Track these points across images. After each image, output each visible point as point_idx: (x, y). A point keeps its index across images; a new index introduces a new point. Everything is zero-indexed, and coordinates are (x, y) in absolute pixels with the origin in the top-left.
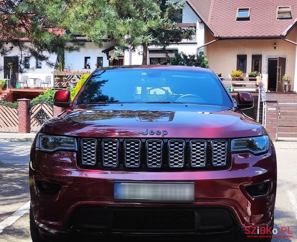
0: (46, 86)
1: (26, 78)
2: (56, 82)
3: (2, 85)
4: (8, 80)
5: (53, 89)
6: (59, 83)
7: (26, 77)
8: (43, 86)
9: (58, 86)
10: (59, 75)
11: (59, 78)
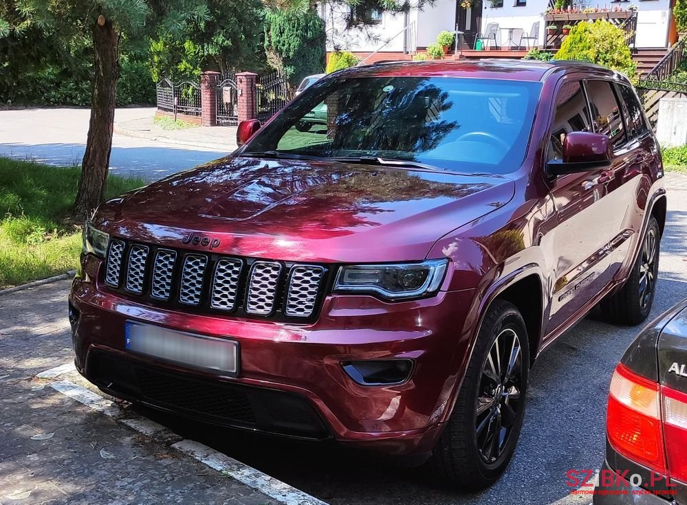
0: (531, 42)
1: (495, 28)
2: (550, 36)
3: (447, 44)
4: (459, 34)
5: (541, 52)
6: (555, 36)
7: (494, 25)
8: (525, 43)
9: (553, 44)
10: (556, 20)
11: (555, 27)
